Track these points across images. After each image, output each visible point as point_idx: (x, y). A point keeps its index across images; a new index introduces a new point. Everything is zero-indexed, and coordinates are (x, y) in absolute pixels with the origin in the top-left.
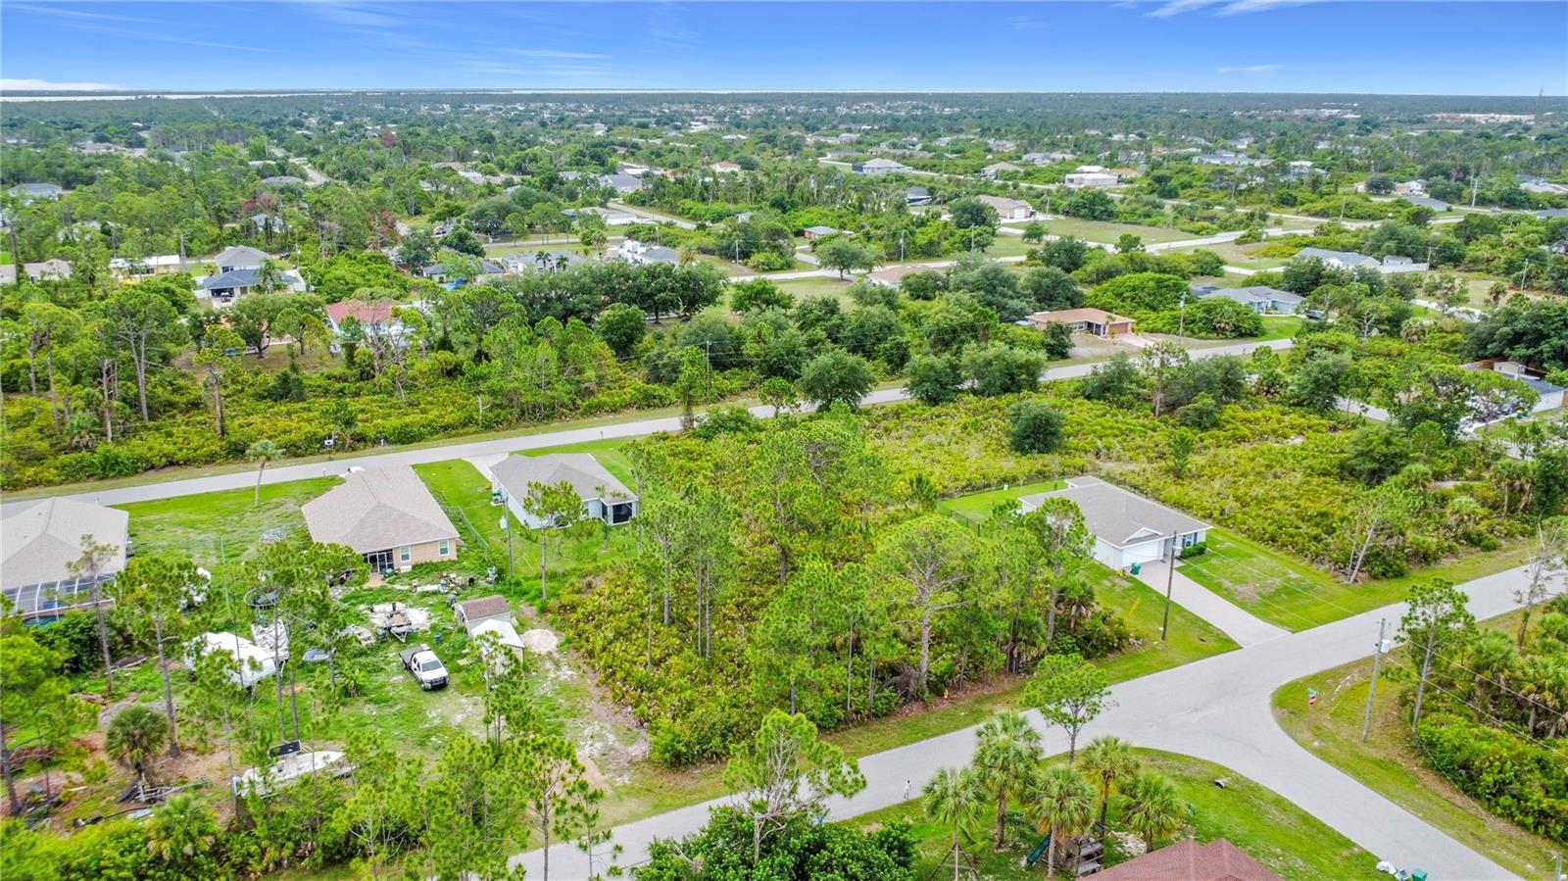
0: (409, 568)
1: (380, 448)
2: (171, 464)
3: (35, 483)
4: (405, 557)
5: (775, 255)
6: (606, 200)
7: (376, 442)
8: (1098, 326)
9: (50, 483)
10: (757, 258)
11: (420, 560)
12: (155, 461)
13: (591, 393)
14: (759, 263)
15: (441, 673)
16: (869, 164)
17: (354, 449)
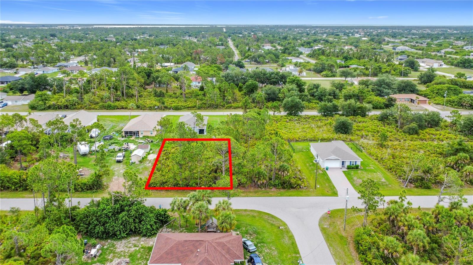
0: (142, 136)
1: (170, 110)
2: (123, 108)
3: (93, 109)
4: (142, 134)
5: (330, 72)
6: (299, 55)
7: (170, 109)
8: (414, 100)
9: (96, 109)
10: (324, 73)
11: (145, 135)
12: (119, 107)
13: (230, 103)
14: (324, 74)
15: (121, 158)
16: (398, 48)
17: (164, 110)
